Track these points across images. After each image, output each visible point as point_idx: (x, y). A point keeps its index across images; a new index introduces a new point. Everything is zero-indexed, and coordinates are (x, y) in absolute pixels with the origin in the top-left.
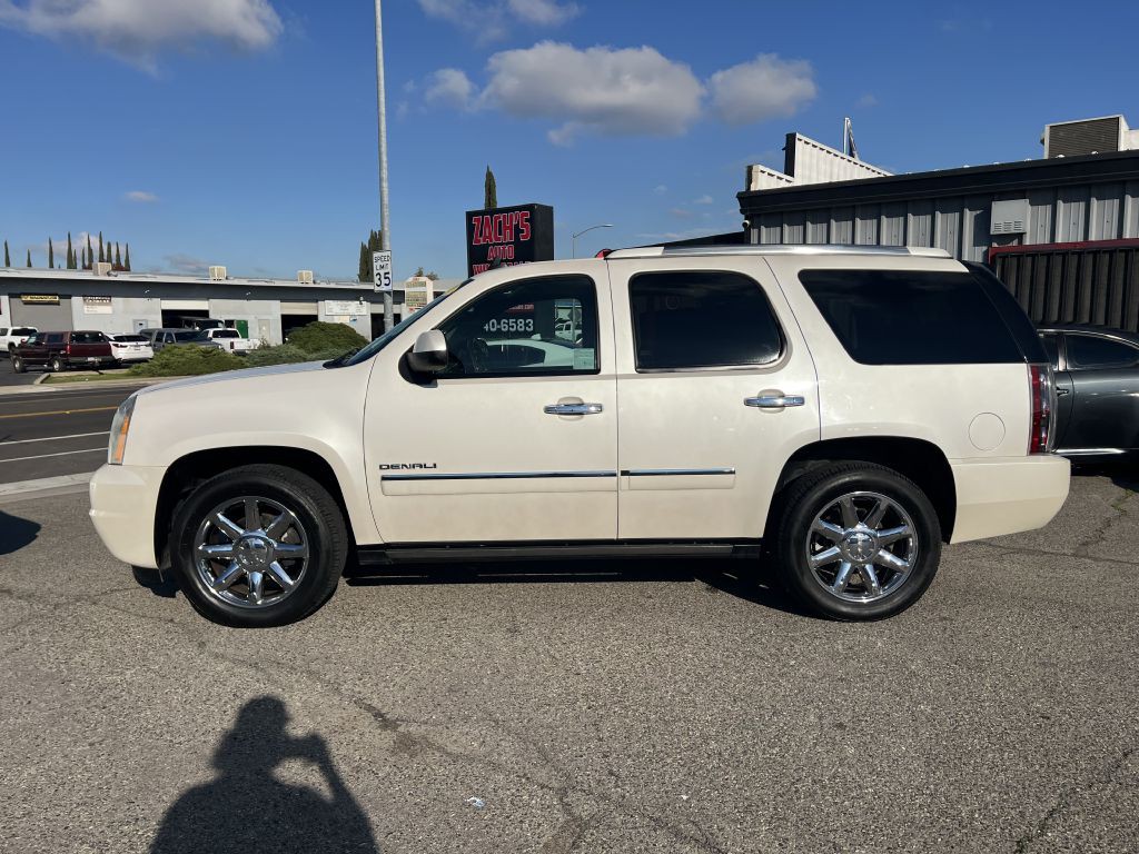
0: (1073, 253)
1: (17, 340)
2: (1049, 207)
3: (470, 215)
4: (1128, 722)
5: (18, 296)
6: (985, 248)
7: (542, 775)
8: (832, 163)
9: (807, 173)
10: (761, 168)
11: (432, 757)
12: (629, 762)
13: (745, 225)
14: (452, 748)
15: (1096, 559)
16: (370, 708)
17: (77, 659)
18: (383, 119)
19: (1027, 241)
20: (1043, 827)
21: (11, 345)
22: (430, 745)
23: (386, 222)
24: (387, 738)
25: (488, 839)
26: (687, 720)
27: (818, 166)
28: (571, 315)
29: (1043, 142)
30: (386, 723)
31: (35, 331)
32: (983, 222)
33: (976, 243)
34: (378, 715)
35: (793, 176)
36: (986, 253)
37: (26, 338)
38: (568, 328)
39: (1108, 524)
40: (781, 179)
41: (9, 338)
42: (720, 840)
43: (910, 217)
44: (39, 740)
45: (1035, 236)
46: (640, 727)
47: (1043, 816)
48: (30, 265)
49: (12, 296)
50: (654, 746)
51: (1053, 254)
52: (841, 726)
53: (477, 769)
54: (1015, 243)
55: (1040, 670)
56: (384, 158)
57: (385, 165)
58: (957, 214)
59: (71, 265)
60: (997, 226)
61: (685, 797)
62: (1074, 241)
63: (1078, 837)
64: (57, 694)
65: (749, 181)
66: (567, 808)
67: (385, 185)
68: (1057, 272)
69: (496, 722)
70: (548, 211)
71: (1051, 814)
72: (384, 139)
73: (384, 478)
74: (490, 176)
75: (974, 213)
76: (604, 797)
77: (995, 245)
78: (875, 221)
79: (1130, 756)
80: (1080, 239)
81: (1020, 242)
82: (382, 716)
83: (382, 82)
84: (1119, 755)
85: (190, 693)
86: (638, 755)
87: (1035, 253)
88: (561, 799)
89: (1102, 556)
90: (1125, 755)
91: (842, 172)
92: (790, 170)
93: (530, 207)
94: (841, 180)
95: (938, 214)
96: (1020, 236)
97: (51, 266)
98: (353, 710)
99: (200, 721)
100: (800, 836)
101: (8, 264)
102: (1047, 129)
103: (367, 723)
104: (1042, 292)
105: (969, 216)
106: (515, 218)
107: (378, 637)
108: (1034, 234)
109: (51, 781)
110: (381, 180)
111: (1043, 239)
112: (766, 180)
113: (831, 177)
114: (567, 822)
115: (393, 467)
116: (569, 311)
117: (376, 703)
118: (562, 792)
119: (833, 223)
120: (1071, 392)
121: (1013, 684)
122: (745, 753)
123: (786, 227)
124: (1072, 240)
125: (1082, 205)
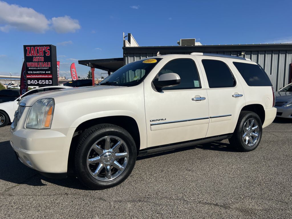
73: (151, 125)
115: (153, 121)
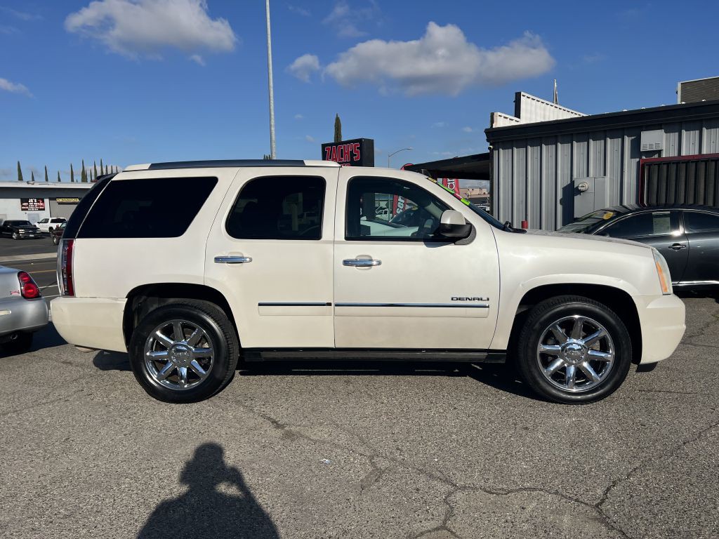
0: (692, 162)
1: (54, 226)
2: (677, 134)
3: (324, 146)
4: (691, 428)
5: (55, 199)
6: (638, 160)
7: (361, 450)
8: (545, 110)
9: (529, 115)
10: (499, 114)
11: (303, 441)
12: (408, 444)
13: (490, 148)
14: (313, 437)
15: (695, 345)
16: (269, 419)
17: (112, 395)
18: (272, 89)
19: (664, 155)
20: (629, 475)
21: (51, 228)
22: (302, 436)
23: (274, 151)
24: (279, 432)
25: (331, 477)
26: (441, 425)
27: (535, 111)
28: (387, 205)
29: (677, 93)
30: (277, 425)
31: (64, 220)
32: (636, 144)
33: (632, 157)
34: (274, 422)
35: (519, 118)
36: (638, 163)
37: (60, 224)
38: (386, 213)
39: (708, 325)
40: (512, 120)
41: (49, 224)
42: (453, 479)
43: (591, 141)
44: (98, 433)
45: (669, 152)
46: (415, 428)
47: (630, 470)
48: (59, 180)
49: (50, 199)
50: (422, 437)
51: (680, 163)
52: (527, 428)
53: (327, 446)
54: (656, 156)
55: (646, 402)
56: (272, 113)
57: (273, 117)
58: (620, 139)
59: (84, 179)
60: (645, 145)
61: (436, 460)
62: (693, 154)
63: (647, 480)
64: (104, 412)
65: (492, 122)
66: (373, 464)
67: (273, 129)
68: (683, 174)
69: (337, 425)
70: (371, 142)
71: (635, 470)
72: (272, 102)
74: (338, 120)
75: (631, 138)
76: (393, 459)
77: (644, 158)
78: (570, 145)
79: (687, 444)
80: (697, 153)
81: (660, 156)
82: (276, 422)
83: (271, 68)
84: (681, 443)
85: (174, 412)
86: (413, 441)
87: (669, 162)
88: (371, 460)
89: (700, 343)
90: (684, 443)
91: (552, 115)
92: (518, 114)
93: (360, 141)
94: (551, 119)
95: (608, 140)
96: (659, 152)
97: (73, 181)
98: (261, 420)
99: (180, 424)
100: (496, 478)
101: (47, 180)
102: (679, 85)
103: (268, 426)
104: (674, 186)
105: (627, 140)
106: (350, 147)
107: (273, 385)
108: (668, 150)
109: (106, 452)
110: (270, 126)
111: (673, 153)
112: (502, 122)
113: (544, 118)
114: (373, 470)
116: (386, 202)
117: (273, 416)
118: (371, 458)
119: (544, 146)
120: (687, 246)
121: (629, 409)
122: (471, 440)
123: (515, 149)
124: (691, 153)
125: (697, 132)
